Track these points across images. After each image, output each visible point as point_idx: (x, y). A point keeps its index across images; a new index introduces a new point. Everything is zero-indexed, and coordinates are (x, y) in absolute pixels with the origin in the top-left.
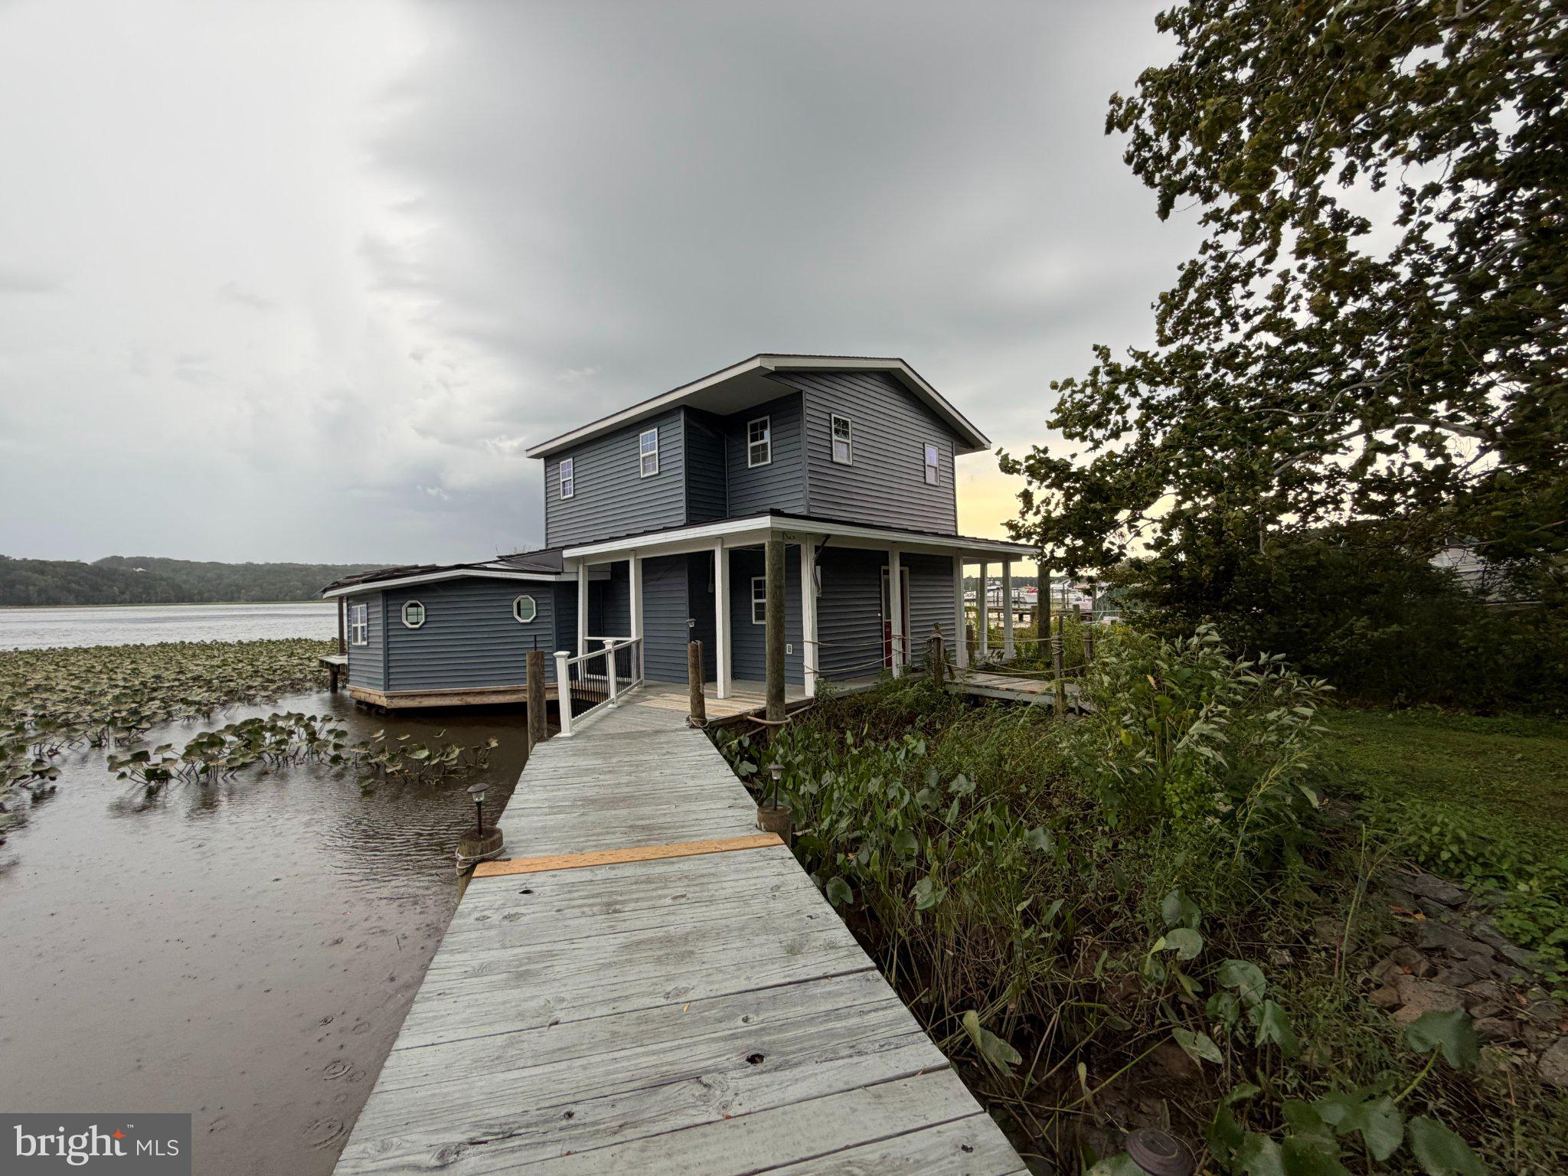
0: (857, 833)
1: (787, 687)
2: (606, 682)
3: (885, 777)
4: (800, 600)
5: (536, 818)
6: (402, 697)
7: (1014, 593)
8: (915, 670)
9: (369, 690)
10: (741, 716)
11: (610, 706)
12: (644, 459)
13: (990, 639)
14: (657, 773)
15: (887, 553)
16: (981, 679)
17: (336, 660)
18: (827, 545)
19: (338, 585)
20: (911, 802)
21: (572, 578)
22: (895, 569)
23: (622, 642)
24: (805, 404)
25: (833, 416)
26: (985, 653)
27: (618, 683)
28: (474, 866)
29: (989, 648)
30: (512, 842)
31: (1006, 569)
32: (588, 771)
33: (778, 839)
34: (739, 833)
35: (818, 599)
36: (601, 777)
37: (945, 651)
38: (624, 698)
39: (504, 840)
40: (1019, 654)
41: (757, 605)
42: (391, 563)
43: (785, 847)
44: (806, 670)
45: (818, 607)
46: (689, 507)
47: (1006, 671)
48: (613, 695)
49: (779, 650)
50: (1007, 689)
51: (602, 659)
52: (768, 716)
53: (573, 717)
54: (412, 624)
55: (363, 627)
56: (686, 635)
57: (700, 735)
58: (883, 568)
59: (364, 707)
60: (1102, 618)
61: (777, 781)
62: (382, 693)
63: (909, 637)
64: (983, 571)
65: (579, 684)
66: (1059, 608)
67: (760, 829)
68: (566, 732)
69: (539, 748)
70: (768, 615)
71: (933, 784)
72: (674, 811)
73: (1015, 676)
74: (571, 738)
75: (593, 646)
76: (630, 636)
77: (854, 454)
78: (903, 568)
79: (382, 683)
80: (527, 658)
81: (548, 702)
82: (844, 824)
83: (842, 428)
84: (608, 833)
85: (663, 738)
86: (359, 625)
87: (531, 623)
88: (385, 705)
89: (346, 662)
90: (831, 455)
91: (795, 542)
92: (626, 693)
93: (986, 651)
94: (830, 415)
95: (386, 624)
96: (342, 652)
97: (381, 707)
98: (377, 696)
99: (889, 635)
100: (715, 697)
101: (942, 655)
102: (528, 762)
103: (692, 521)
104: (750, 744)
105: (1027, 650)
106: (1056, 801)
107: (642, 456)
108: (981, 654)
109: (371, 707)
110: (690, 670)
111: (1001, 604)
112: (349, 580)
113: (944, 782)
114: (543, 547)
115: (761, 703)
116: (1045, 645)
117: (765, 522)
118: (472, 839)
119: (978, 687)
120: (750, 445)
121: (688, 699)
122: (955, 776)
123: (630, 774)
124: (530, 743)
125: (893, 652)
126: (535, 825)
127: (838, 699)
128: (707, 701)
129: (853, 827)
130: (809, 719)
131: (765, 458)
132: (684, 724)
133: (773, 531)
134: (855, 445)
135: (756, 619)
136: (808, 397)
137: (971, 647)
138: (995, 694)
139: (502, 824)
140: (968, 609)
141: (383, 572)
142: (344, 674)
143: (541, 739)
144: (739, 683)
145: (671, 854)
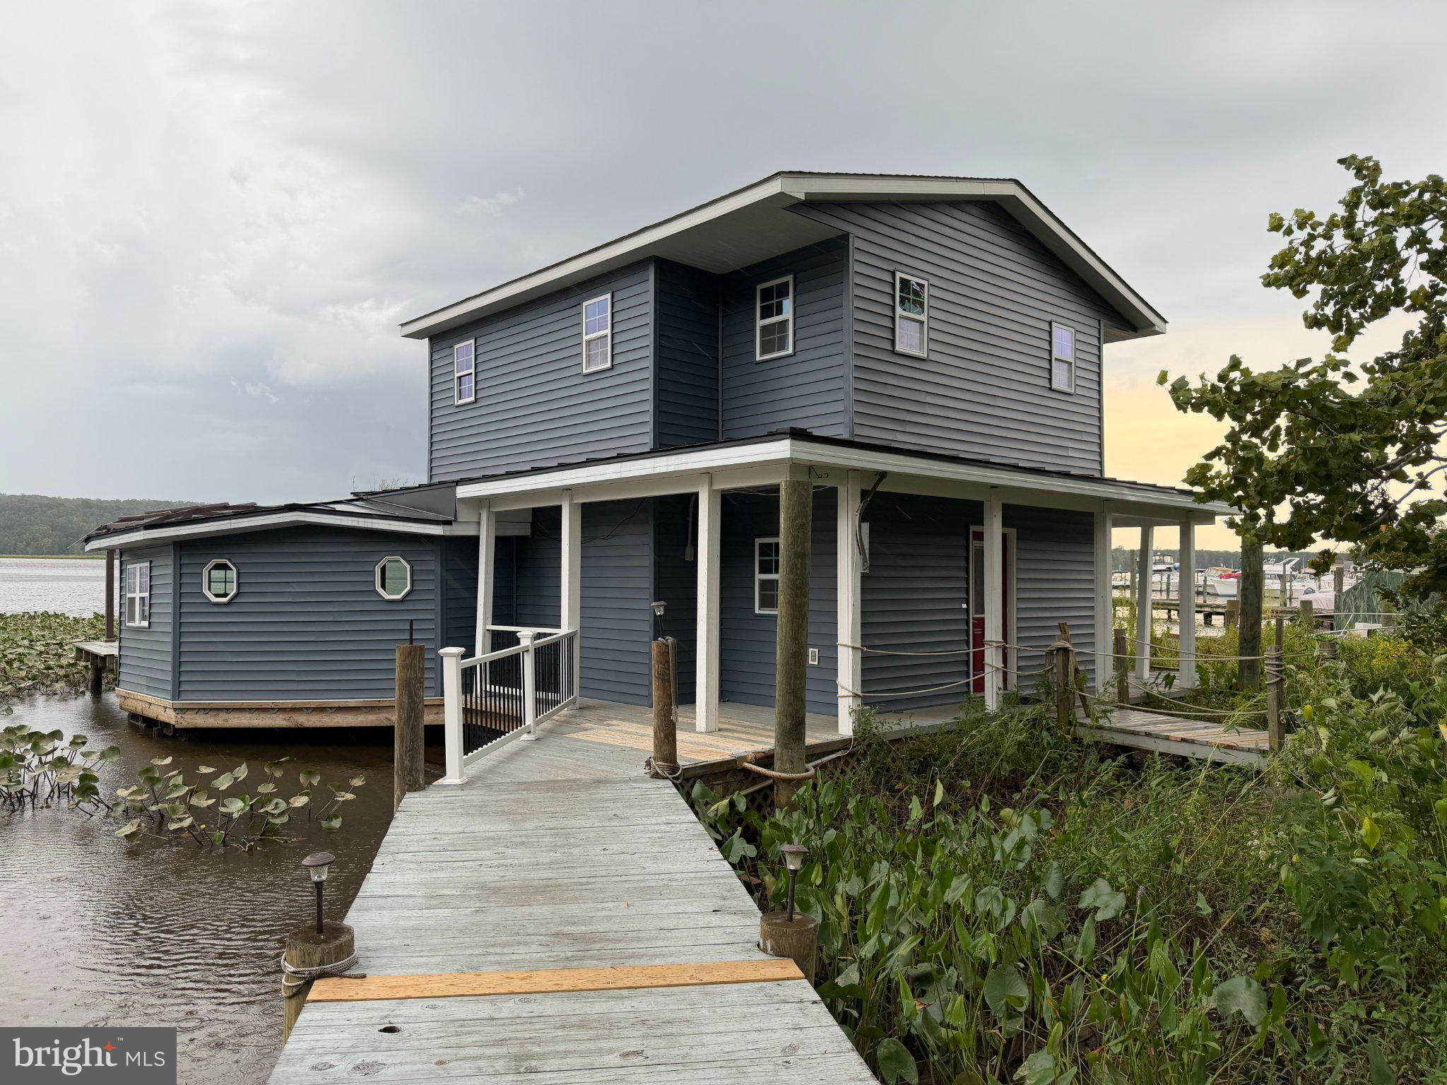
0: (924, 967)
1: (810, 719)
2: (520, 699)
3: (974, 877)
4: (834, 577)
5: (407, 913)
6: (199, 710)
7: (1199, 579)
8: (1025, 701)
9: (150, 699)
10: (733, 762)
11: (525, 737)
12: (589, 342)
13: (1154, 654)
14: (598, 849)
15: (981, 503)
16: (1138, 720)
17: (101, 648)
18: (881, 488)
19: (107, 532)
20: (1017, 921)
21: (469, 531)
22: (994, 530)
23: (545, 635)
24: (854, 255)
25: (899, 275)
26: (1144, 677)
27: (538, 701)
28: (309, 983)
29: (1152, 668)
30: (367, 949)
31: (1186, 537)
32: (491, 841)
33: (794, 970)
34: (730, 955)
35: (864, 577)
36: (509, 852)
37: (1077, 671)
38: (546, 725)
39: (357, 944)
40: (1204, 680)
41: (764, 584)
42: (185, 500)
43: (805, 983)
44: (841, 692)
45: (863, 590)
46: (659, 423)
47: (1181, 708)
48: (529, 719)
49: (797, 656)
50: (1183, 740)
51: (514, 663)
52: (777, 764)
53: (466, 753)
54: (217, 596)
55: (142, 599)
56: (648, 627)
57: (667, 790)
58: (973, 528)
59: (141, 724)
60: (1352, 625)
61: (795, 872)
62: (169, 703)
63: (1013, 644)
64: (1146, 539)
65: (477, 699)
66: (1276, 605)
67: (765, 951)
68: (453, 776)
69: (411, 801)
70: (781, 599)
71: (1053, 891)
72: (626, 912)
73: (1196, 718)
74: (462, 787)
75: (500, 641)
76: (559, 627)
77: (930, 339)
78: (1008, 530)
79: (169, 688)
80: (397, 656)
81: (426, 726)
82: (904, 949)
83: (911, 295)
84: (519, 943)
85: (605, 792)
86: (137, 595)
87: (403, 600)
88: (173, 722)
89: (116, 652)
90: (893, 342)
91: (829, 484)
92: (549, 717)
93: (1147, 674)
94: (893, 274)
95: (179, 595)
96: (110, 637)
97: (166, 725)
98: (162, 708)
99: (979, 641)
100: (692, 728)
101: (1071, 678)
102: (393, 823)
103: (663, 446)
104: (747, 809)
105: (1219, 673)
106: (1265, 933)
107: (586, 338)
108: (1140, 678)
109: (151, 723)
110: (655, 684)
111: (1174, 596)
112: (123, 525)
113: (1072, 890)
114: (425, 481)
115: (767, 743)
116: (1250, 670)
117: (781, 449)
118: (307, 940)
119: (1133, 733)
120: (760, 323)
121: (650, 731)
122: (1091, 881)
123: (554, 848)
124: (397, 793)
125: (987, 669)
126: (403, 923)
127: (891, 741)
128: (680, 735)
129: (917, 956)
130: (843, 772)
131: (782, 346)
132: (642, 771)
133: (793, 465)
134: (934, 324)
135: (762, 606)
136: (859, 244)
137: (1123, 665)
138: (1162, 747)
139: (354, 919)
140: (1117, 603)
141: (176, 513)
142: (112, 671)
143: (414, 787)
144: (732, 709)
145: (619, 984)
